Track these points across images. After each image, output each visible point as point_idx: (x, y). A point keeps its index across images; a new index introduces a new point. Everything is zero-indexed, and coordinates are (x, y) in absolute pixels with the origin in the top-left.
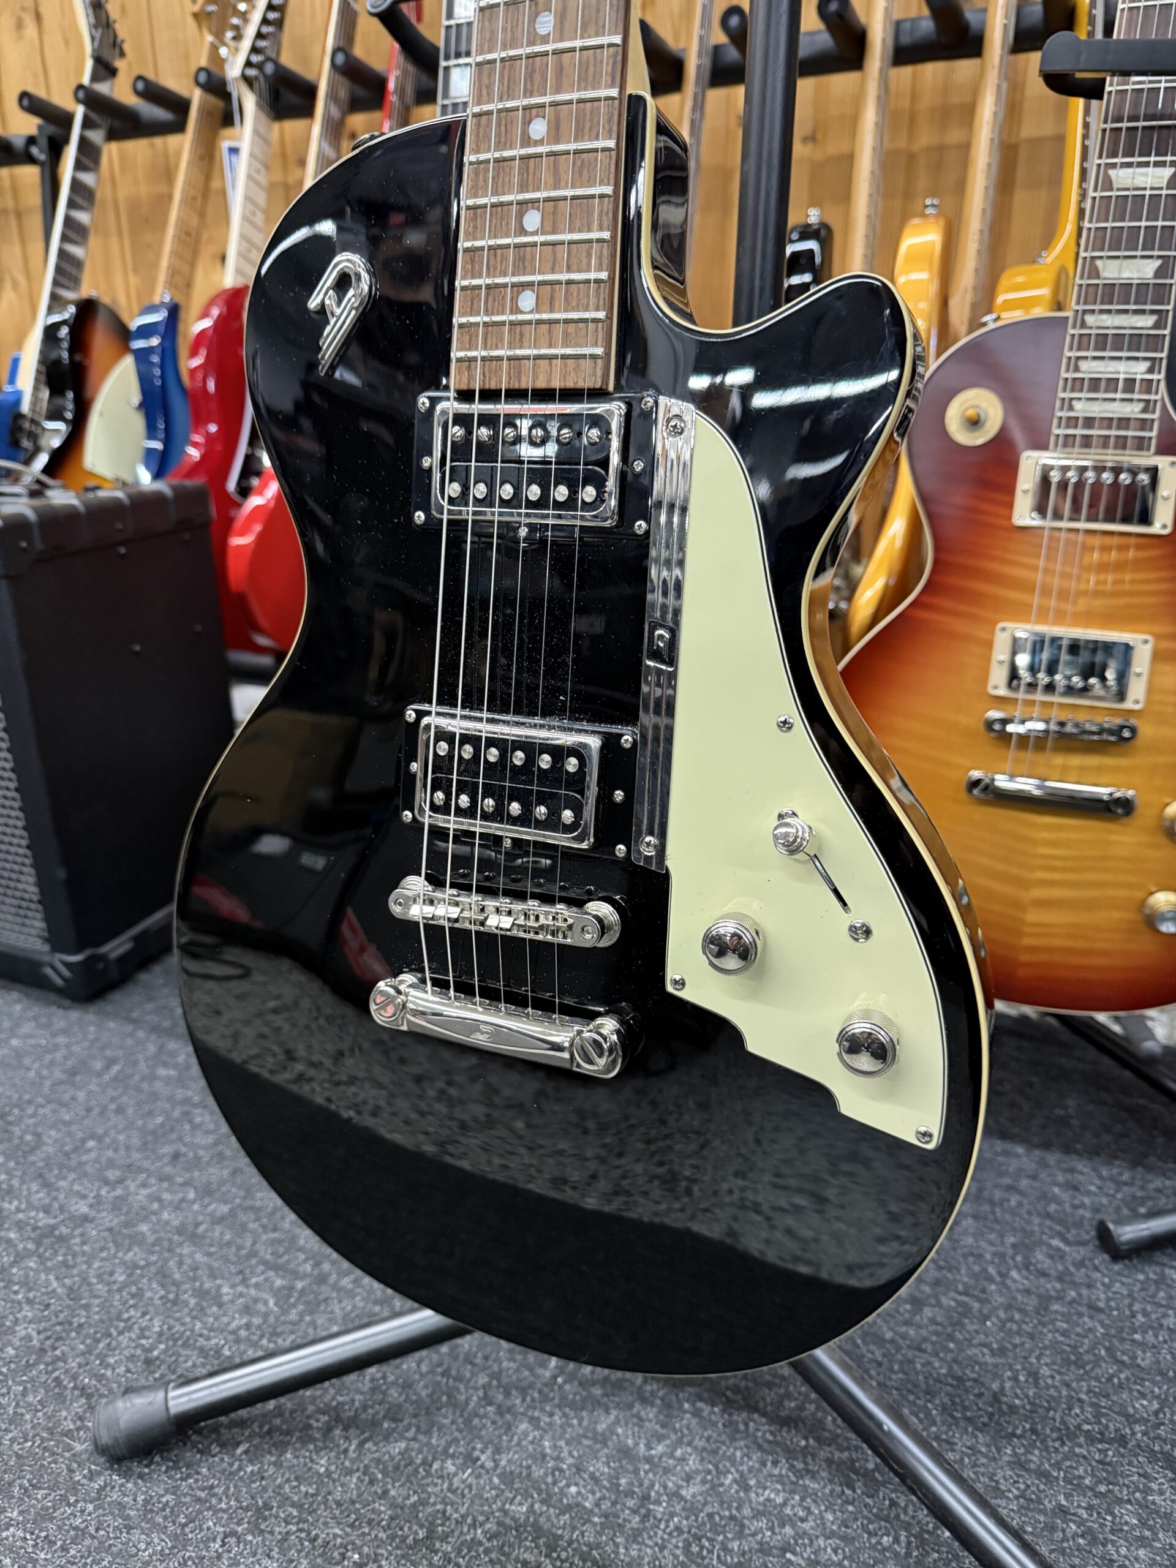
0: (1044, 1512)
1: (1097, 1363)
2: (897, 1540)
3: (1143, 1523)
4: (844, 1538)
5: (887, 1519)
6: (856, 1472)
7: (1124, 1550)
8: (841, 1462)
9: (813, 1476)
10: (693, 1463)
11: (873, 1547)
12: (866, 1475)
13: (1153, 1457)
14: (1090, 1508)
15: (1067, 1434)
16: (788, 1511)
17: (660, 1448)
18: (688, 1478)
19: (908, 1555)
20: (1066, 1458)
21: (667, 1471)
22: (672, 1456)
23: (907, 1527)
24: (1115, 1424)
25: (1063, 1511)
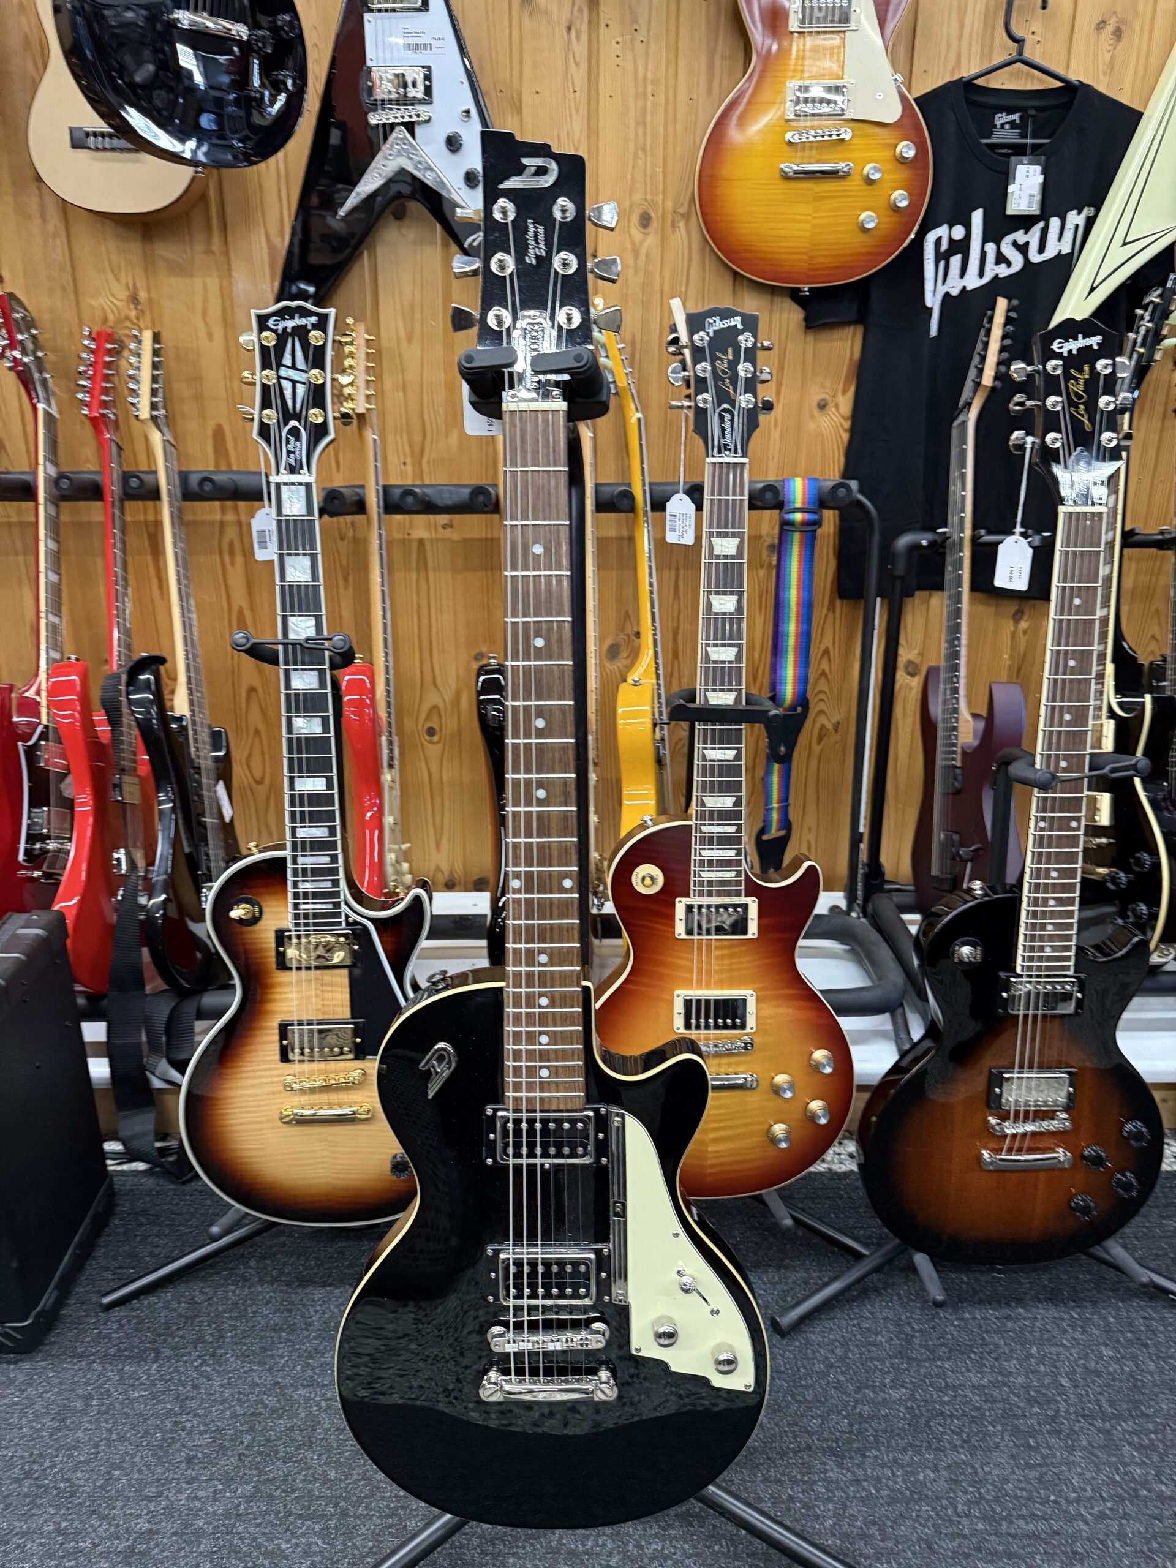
0: (783, 1502)
1: (788, 1407)
2: (721, 1546)
3: (828, 1490)
4: (697, 1555)
5: (713, 1536)
6: (692, 1516)
7: (822, 1508)
8: (683, 1513)
9: (671, 1526)
10: (610, 1545)
11: (712, 1554)
12: (697, 1516)
13: (824, 1451)
14: (803, 1492)
15: (783, 1454)
16: (666, 1552)
17: (590, 1543)
18: (610, 1554)
19: (729, 1551)
20: (787, 1467)
21: (598, 1554)
22: (597, 1545)
23: (724, 1536)
24: (803, 1440)
25: (791, 1497)
